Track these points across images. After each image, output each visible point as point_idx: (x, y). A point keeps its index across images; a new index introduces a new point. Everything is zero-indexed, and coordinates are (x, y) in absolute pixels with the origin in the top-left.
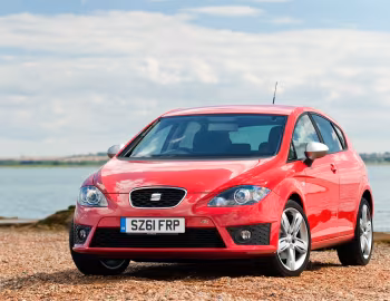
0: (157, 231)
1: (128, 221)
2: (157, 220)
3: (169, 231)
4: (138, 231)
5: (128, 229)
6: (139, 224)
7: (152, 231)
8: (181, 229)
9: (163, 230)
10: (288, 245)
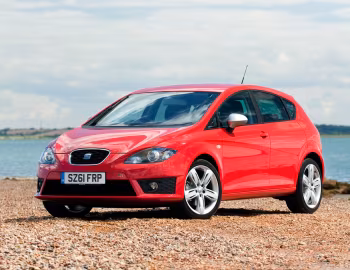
0: (86, 182)
1: (66, 174)
2: (86, 174)
3: (94, 183)
4: (73, 183)
5: (66, 181)
6: (73, 177)
7: (82, 183)
8: (102, 181)
9: (90, 182)
10: (198, 194)
